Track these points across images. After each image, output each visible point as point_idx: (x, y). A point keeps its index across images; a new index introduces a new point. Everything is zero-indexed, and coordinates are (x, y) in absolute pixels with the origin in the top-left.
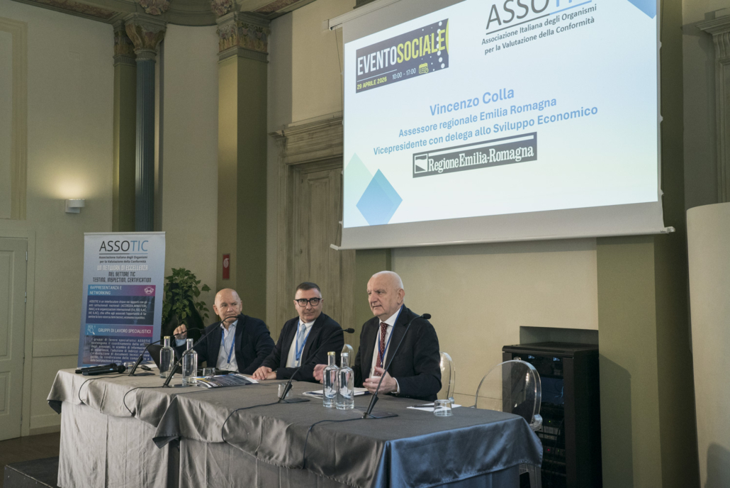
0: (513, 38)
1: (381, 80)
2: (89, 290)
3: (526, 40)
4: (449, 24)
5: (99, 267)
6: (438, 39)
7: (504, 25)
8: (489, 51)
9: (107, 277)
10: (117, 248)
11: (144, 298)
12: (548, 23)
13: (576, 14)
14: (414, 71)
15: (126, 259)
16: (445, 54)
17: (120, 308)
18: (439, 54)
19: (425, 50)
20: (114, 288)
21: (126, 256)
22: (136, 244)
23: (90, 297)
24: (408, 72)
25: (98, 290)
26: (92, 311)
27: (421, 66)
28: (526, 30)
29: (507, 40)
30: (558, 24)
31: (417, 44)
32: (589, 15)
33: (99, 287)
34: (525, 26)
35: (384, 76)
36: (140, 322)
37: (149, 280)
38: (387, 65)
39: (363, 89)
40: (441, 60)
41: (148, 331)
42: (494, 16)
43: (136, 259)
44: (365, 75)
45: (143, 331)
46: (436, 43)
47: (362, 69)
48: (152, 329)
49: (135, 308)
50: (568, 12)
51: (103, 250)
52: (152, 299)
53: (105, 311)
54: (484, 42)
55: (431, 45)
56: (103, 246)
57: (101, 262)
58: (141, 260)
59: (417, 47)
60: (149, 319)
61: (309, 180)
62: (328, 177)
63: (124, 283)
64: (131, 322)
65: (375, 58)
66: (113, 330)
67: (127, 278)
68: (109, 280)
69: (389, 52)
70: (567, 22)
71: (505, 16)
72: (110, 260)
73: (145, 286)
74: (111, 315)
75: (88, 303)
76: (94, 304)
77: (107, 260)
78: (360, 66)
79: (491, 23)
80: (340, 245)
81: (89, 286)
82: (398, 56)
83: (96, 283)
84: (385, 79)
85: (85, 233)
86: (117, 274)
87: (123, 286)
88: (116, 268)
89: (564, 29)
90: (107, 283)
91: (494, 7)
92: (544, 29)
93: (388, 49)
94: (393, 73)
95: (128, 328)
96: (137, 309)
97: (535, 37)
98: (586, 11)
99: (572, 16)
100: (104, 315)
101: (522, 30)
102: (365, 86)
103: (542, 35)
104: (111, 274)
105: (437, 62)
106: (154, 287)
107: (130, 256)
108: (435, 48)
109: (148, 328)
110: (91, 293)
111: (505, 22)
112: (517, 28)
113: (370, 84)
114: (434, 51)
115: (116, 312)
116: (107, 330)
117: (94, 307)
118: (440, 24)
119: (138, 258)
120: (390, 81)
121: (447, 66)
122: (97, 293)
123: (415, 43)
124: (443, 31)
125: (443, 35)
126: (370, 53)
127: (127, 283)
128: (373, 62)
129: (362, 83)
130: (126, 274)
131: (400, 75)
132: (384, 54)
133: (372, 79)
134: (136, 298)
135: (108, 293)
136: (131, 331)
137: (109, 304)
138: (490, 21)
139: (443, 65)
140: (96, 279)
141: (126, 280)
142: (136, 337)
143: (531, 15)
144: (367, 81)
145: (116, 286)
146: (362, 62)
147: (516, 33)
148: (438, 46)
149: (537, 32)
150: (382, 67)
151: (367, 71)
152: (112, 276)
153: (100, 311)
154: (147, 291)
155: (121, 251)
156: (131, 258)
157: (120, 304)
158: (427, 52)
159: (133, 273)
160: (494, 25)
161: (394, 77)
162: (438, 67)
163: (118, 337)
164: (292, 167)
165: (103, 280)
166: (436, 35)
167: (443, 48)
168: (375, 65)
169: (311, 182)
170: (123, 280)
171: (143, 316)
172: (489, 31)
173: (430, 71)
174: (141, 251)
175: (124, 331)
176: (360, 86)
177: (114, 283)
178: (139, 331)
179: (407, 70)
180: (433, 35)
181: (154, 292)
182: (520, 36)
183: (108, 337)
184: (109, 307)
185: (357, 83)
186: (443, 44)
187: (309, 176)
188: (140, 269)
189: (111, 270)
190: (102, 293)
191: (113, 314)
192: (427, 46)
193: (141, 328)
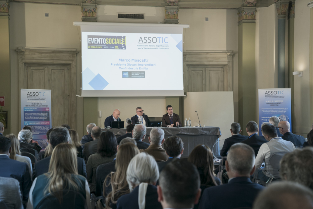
0: (147, 47)
1: (99, 47)
2: (24, 109)
3: (151, 48)
4: (126, 38)
5: (28, 101)
6: (122, 41)
7: (144, 43)
8: (140, 48)
9: (31, 105)
10: (34, 95)
11: (46, 112)
12: (157, 46)
13: (164, 46)
14: (113, 47)
15: (38, 99)
16: (124, 45)
17: (37, 115)
18: (122, 45)
19: (117, 43)
20: (34, 109)
21: (38, 97)
22: (41, 94)
23: (25, 112)
24: (110, 47)
25: (28, 109)
26: (26, 117)
27: (115, 47)
28: (151, 46)
29: (145, 47)
30: (159, 47)
31: (114, 40)
32: (167, 47)
33: (28, 108)
34: (150, 45)
35: (101, 46)
36: (45, 120)
37: (47, 106)
38: (102, 43)
39: (91, 48)
40: (123, 47)
41: (48, 123)
42: (141, 40)
43: (41, 99)
44: (91, 44)
45: (46, 123)
46: (121, 42)
47: (91, 42)
48: (49, 122)
49: (43, 115)
50: (162, 45)
51: (28, 95)
52: (48, 112)
53: (31, 117)
54: (138, 46)
55: (119, 42)
56: (28, 94)
57: (28, 99)
58: (43, 99)
59: (114, 41)
60: (48, 119)
61: (32, 69)
62: (44, 69)
63: (38, 107)
64: (42, 120)
65: (96, 40)
66: (35, 123)
67: (39, 105)
68: (32, 106)
69: (102, 40)
70: (162, 47)
71: (144, 41)
72: (32, 99)
73: (46, 108)
74: (33, 118)
75: (24, 114)
76: (27, 114)
77: (30, 99)
78: (89, 41)
79: (140, 42)
80: (81, 95)
81: (24, 108)
82: (106, 41)
83: (27, 107)
84: (101, 47)
85: (21, 89)
86: (35, 104)
87: (37, 108)
88: (34, 102)
89: (161, 49)
90: (31, 107)
91: (141, 37)
92: (156, 47)
93: (102, 39)
94: (105, 46)
95: (41, 122)
96: (44, 116)
97: (153, 48)
98: (166, 46)
99: (163, 46)
100: (31, 118)
101: (149, 46)
102: (92, 47)
103: (155, 48)
104: (32, 104)
105: (122, 47)
106: (49, 108)
107: (39, 97)
108: (121, 43)
109: (48, 122)
110: (25, 110)
111: (144, 42)
112: (148, 45)
113: (94, 47)
114: (120, 44)
115: (35, 117)
116: (33, 123)
117: (27, 115)
118: (123, 37)
119: (42, 98)
120: (103, 48)
121: (125, 49)
122: (28, 110)
123: (113, 40)
124: (124, 39)
125: (124, 40)
126: (94, 38)
127: (39, 107)
128: (95, 41)
129: (91, 46)
130: (38, 104)
131: (107, 47)
132: (100, 40)
133: (96, 46)
134: (43, 112)
135: (32, 110)
136: (42, 123)
137: (33, 114)
138: (140, 41)
139: (124, 48)
140: (27, 106)
141: (39, 106)
142: (44, 125)
143: (152, 43)
144: (93, 46)
145: (35, 108)
146: (90, 40)
147: (148, 46)
148: (122, 43)
149: (154, 47)
150: (99, 43)
151: (93, 43)
152: (33, 105)
153: (29, 117)
154: (46, 110)
155: (35, 96)
156: (39, 98)
157: (37, 114)
158: (118, 43)
159: (41, 104)
160: (141, 42)
161: (105, 47)
162: (122, 48)
163: (37, 125)
164: (26, 64)
165: (30, 106)
166: (121, 40)
167: (124, 44)
168: (96, 42)
169: (33, 70)
170: (37, 106)
171: (46, 118)
172: (139, 43)
173: (119, 49)
174: (43, 96)
175: (39, 123)
176: (90, 47)
177: (34, 107)
178: (45, 123)
179: (110, 46)
180: (120, 39)
181: (49, 110)
182: (149, 47)
183: (33, 126)
184: (32, 115)
185: (88, 46)
186: (124, 43)
187: (32, 68)
188: (43, 102)
189: (32, 102)
190: (30, 110)
191: (34, 117)
192: (118, 42)
193: (45, 122)
